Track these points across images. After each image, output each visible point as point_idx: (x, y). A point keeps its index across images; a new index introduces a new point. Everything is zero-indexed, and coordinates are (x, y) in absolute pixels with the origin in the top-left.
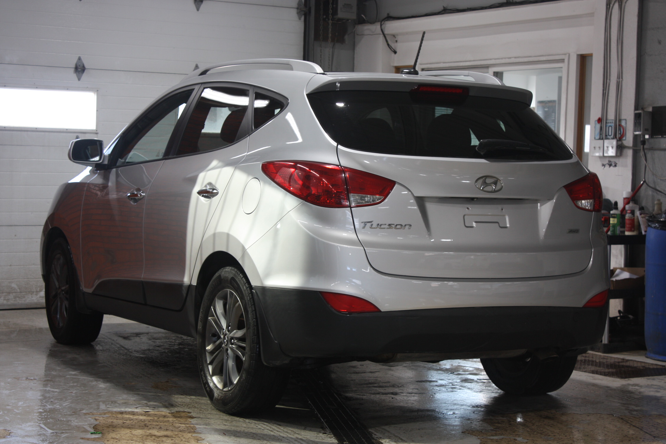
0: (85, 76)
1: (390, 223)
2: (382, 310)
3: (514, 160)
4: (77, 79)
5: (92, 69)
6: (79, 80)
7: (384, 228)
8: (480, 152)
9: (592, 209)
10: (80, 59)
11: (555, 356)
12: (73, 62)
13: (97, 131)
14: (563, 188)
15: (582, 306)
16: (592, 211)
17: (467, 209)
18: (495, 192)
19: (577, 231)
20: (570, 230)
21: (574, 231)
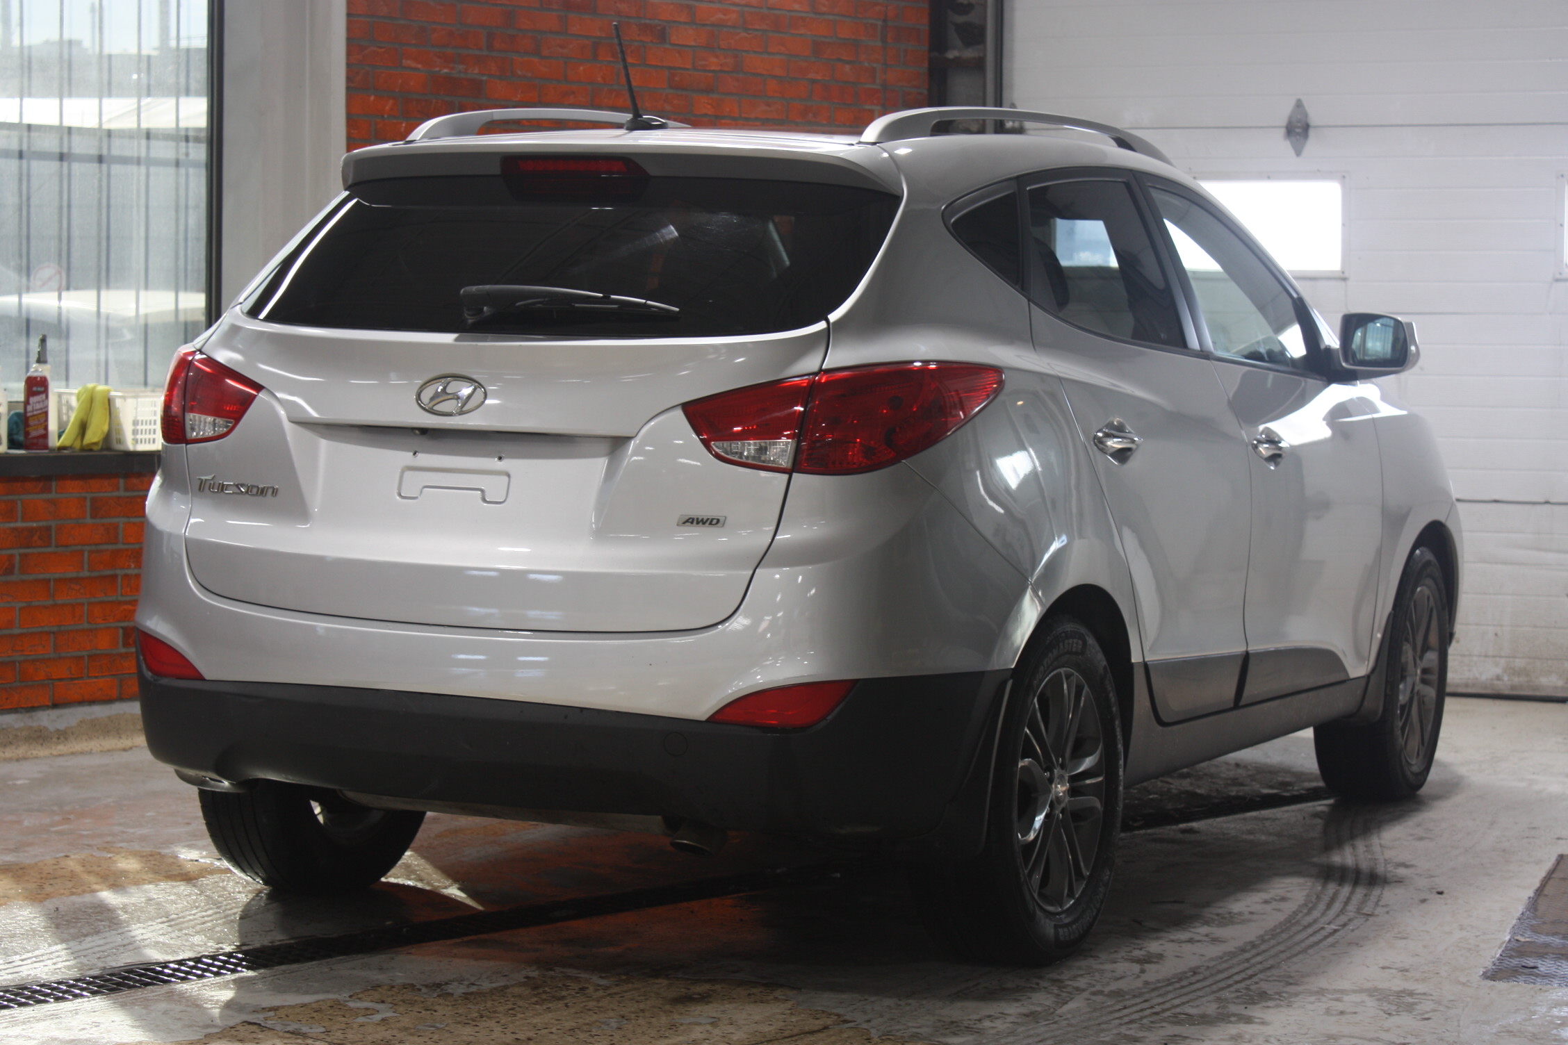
0: (1311, 146)
2: (208, 676)
4: (1292, 152)
5: (1329, 126)
6: (1298, 153)
9: (790, 466)
10: (1299, 104)
12: (1284, 112)
13: (1343, 273)
14: (677, 408)
15: (704, 718)
16: (789, 472)
17: (412, 454)
18: (461, 413)
19: (715, 522)
20: (687, 518)
21: (702, 520)
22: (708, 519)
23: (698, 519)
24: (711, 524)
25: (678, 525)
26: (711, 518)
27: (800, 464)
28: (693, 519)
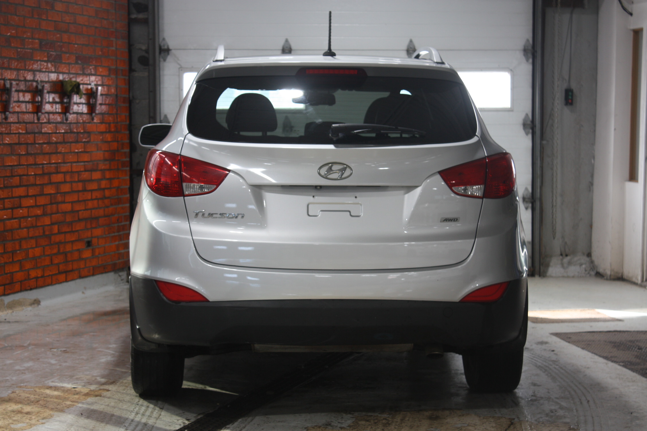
1: (222, 212)
2: (210, 300)
3: (372, 145)
7: (217, 218)
8: (333, 137)
9: (482, 196)
10: (287, 41)
11: (437, 353)
14: (438, 173)
15: (458, 301)
16: (482, 198)
17: (312, 197)
18: (341, 179)
19: (456, 220)
20: (445, 219)
21: (451, 219)
22: (453, 219)
23: (449, 219)
24: (454, 221)
25: (441, 222)
26: (454, 218)
27: (486, 195)
28: (447, 219)
